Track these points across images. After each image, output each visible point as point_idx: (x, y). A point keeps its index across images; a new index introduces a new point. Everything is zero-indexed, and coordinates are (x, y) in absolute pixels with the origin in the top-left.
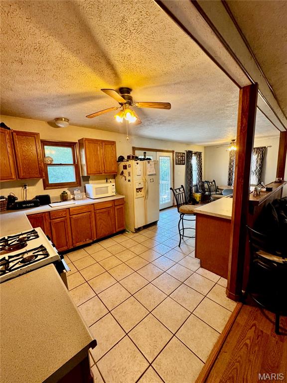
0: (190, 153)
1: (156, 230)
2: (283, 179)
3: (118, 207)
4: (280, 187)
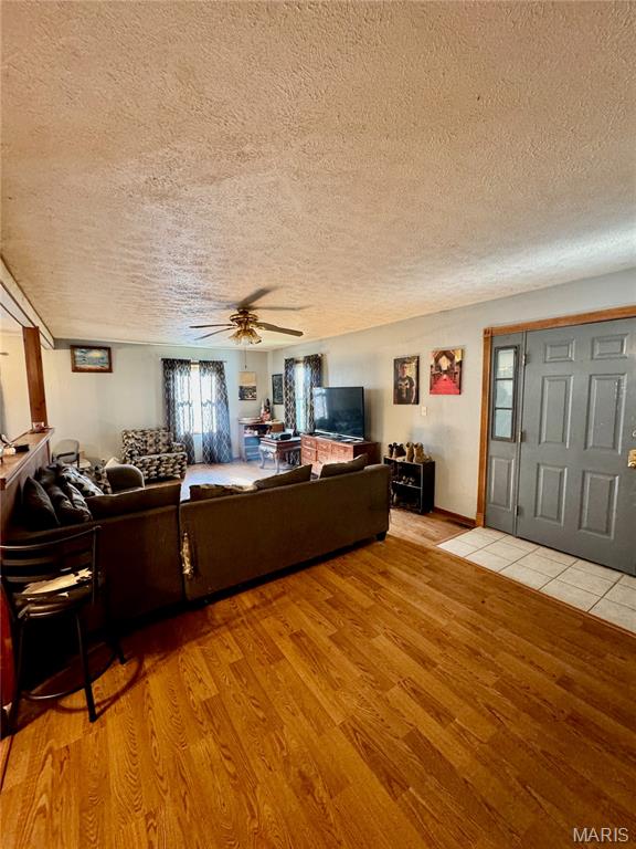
2: (46, 424)
4: (43, 442)
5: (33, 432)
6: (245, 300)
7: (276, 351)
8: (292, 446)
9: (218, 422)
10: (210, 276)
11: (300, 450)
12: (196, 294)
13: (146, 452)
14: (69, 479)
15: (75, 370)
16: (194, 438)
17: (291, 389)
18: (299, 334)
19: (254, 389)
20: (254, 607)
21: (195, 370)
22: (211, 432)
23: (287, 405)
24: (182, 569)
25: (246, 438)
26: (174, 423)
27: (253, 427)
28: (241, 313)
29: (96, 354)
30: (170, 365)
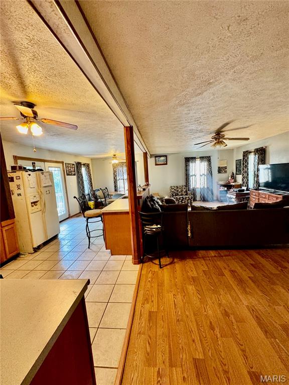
0: (79, 165)
1: (59, 243)
2: (149, 183)
3: (7, 228)
4: (148, 188)
5: (145, 185)
6: (218, 129)
7: (239, 148)
8: (245, 195)
9: (207, 183)
10: (202, 124)
11: (249, 197)
12: (197, 131)
13: (178, 195)
14: (155, 200)
15: (156, 165)
16: (197, 189)
17: (246, 166)
18: (247, 139)
19: (226, 168)
20: (215, 256)
21: (198, 161)
22: (204, 187)
23: (243, 175)
24: (188, 234)
25: (220, 191)
26: (189, 183)
27: (224, 186)
28: (217, 135)
29: (162, 158)
30: (188, 160)
